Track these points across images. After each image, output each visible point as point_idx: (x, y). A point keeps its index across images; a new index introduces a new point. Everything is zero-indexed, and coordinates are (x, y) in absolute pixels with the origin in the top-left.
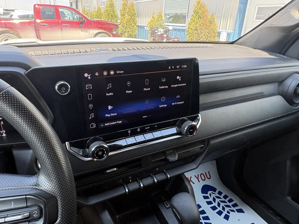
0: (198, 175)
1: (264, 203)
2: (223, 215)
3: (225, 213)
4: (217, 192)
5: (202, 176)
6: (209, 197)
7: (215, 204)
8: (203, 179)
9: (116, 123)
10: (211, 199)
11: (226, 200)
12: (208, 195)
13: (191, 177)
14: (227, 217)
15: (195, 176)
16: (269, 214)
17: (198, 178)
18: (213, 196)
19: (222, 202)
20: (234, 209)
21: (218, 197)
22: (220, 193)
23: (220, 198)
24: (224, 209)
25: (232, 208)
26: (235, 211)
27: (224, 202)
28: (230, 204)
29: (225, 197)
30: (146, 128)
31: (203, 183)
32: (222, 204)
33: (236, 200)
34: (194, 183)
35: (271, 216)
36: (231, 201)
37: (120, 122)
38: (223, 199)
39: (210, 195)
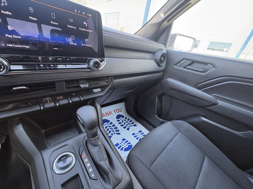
0: (115, 110)
1: (146, 120)
2: (126, 128)
3: (127, 127)
4: (124, 117)
5: (117, 110)
6: (120, 120)
7: (123, 124)
8: (118, 112)
9: (22, 46)
10: (121, 121)
11: (129, 121)
12: (120, 119)
13: (111, 111)
14: (128, 129)
15: (113, 110)
16: (148, 125)
17: (115, 112)
18: (122, 119)
19: (126, 122)
20: (132, 125)
21: (124, 120)
22: (126, 118)
23: (126, 120)
24: (127, 125)
25: (131, 125)
26: (133, 126)
27: (128, 122)
28: (130, 123)
29: (128, 120)
30: (58, 59)
31: (117, 114)
32: (126, 123)
33: (133, 121)
34: (112, 114)
35: (149, 126)
36: (131, 121)
37: (28, 47)
38: (127, 121)
39: (121, 119)
